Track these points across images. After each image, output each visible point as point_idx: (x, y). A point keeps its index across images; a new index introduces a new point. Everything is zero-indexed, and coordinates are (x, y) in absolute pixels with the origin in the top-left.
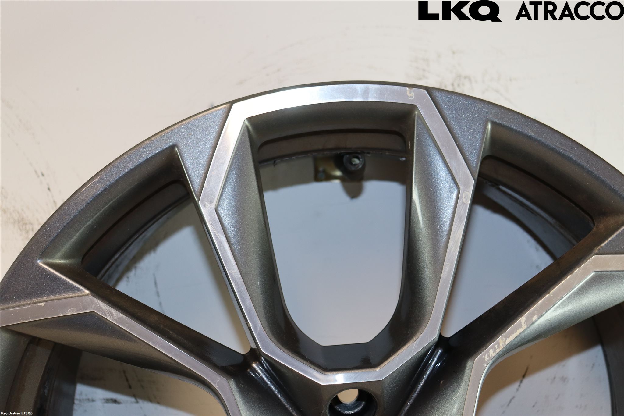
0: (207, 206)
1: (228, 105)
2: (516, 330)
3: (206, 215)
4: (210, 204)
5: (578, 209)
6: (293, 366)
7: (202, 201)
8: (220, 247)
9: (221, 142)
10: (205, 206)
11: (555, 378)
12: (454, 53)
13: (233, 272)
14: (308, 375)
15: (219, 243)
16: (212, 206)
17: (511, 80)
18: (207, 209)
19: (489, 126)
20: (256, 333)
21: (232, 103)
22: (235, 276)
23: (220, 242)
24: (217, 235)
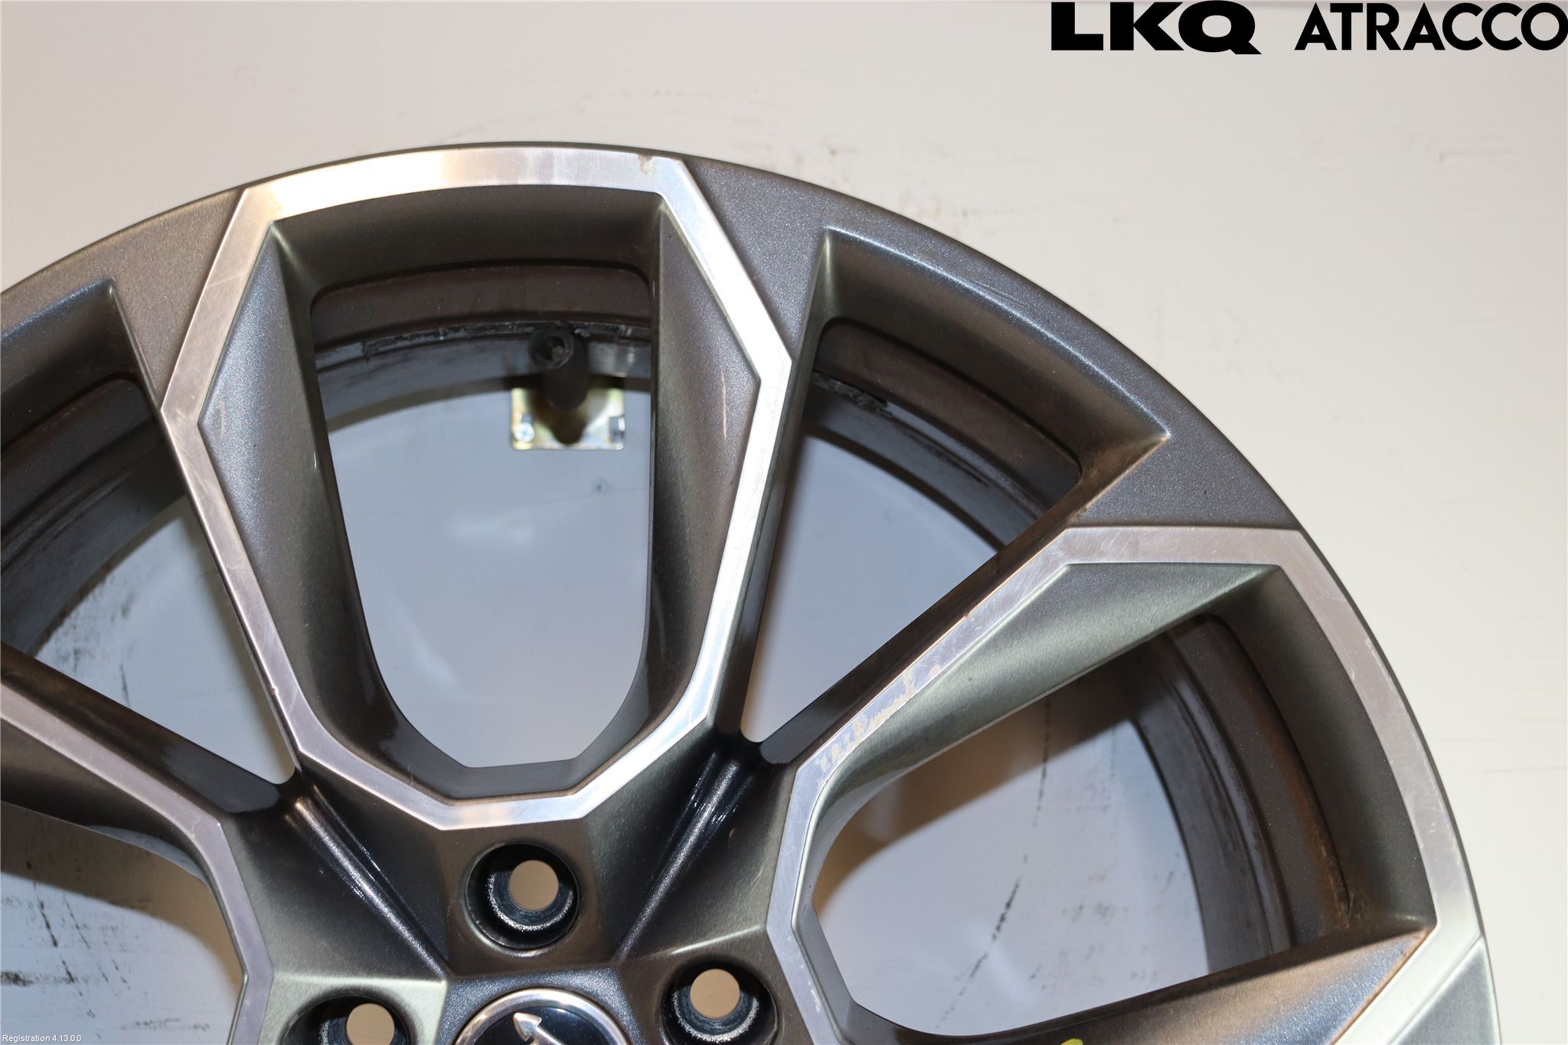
0: (178, 419)
1: (232, 193)
2: (891, 699)
3: (177, 438)
4: (187, 412)
5: (1052, 444)
6: (372, 786)
7: (168, 409)
8: (207, 512)
9: (215, 275)
10: (174, 417)
11: (1081, 908)
12: (833, 153)
13: (236, 568)
14: (409, 807)
15: (205, 502)
16: (192, 419)
17: (965, 214)
18: (179, 425)
19: (828, 246)
20: (287, 709)
21: (239, 190)
22: (242, 578)
23: (208, 501)
24: (201, 483)
